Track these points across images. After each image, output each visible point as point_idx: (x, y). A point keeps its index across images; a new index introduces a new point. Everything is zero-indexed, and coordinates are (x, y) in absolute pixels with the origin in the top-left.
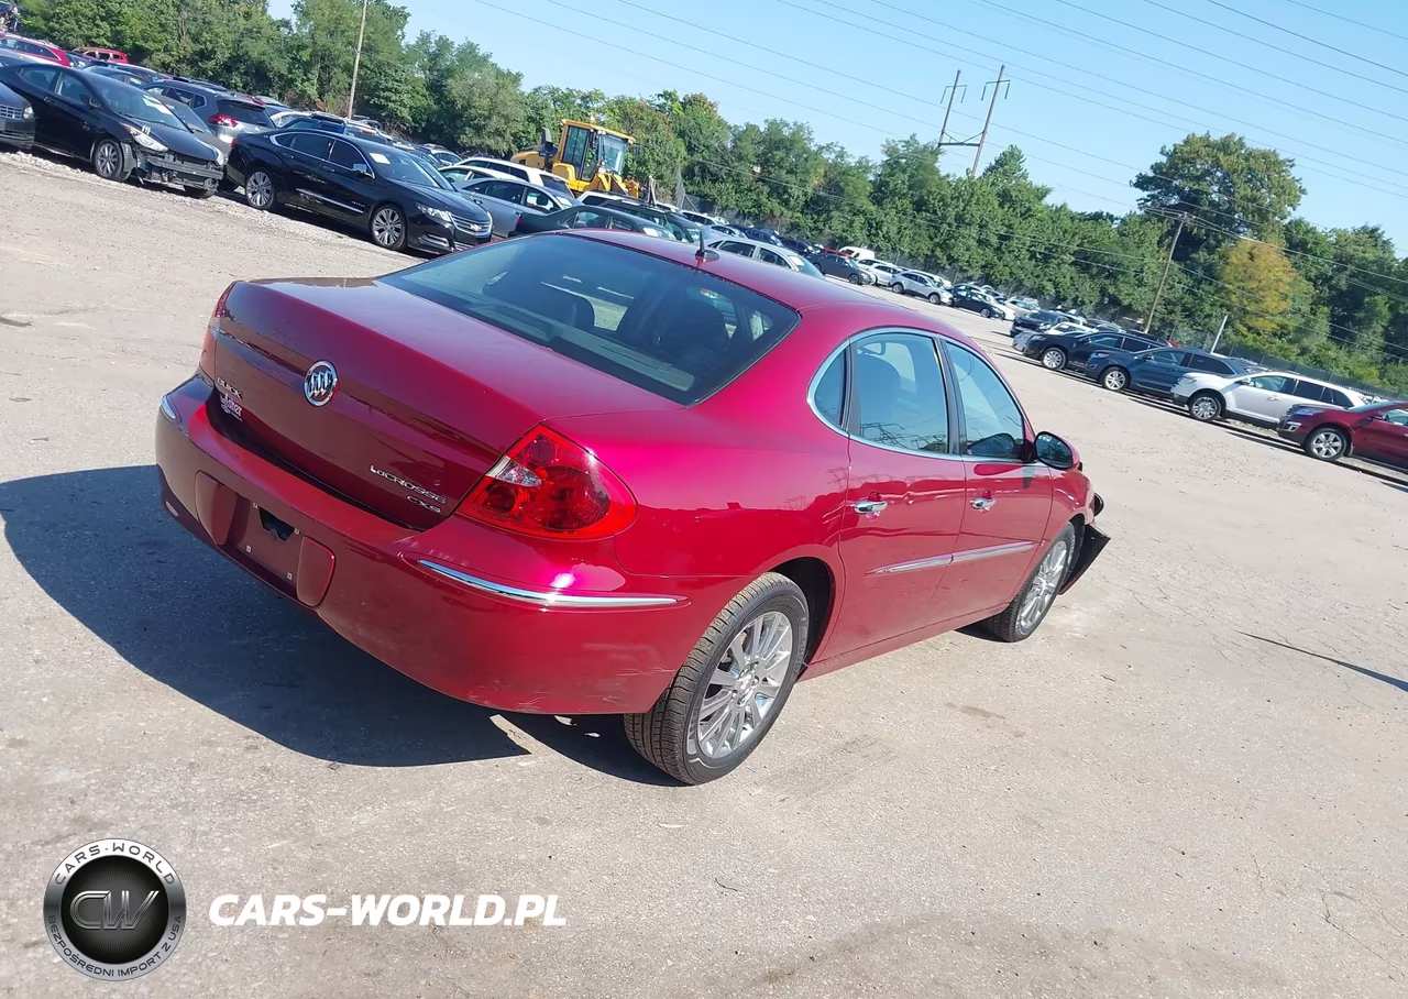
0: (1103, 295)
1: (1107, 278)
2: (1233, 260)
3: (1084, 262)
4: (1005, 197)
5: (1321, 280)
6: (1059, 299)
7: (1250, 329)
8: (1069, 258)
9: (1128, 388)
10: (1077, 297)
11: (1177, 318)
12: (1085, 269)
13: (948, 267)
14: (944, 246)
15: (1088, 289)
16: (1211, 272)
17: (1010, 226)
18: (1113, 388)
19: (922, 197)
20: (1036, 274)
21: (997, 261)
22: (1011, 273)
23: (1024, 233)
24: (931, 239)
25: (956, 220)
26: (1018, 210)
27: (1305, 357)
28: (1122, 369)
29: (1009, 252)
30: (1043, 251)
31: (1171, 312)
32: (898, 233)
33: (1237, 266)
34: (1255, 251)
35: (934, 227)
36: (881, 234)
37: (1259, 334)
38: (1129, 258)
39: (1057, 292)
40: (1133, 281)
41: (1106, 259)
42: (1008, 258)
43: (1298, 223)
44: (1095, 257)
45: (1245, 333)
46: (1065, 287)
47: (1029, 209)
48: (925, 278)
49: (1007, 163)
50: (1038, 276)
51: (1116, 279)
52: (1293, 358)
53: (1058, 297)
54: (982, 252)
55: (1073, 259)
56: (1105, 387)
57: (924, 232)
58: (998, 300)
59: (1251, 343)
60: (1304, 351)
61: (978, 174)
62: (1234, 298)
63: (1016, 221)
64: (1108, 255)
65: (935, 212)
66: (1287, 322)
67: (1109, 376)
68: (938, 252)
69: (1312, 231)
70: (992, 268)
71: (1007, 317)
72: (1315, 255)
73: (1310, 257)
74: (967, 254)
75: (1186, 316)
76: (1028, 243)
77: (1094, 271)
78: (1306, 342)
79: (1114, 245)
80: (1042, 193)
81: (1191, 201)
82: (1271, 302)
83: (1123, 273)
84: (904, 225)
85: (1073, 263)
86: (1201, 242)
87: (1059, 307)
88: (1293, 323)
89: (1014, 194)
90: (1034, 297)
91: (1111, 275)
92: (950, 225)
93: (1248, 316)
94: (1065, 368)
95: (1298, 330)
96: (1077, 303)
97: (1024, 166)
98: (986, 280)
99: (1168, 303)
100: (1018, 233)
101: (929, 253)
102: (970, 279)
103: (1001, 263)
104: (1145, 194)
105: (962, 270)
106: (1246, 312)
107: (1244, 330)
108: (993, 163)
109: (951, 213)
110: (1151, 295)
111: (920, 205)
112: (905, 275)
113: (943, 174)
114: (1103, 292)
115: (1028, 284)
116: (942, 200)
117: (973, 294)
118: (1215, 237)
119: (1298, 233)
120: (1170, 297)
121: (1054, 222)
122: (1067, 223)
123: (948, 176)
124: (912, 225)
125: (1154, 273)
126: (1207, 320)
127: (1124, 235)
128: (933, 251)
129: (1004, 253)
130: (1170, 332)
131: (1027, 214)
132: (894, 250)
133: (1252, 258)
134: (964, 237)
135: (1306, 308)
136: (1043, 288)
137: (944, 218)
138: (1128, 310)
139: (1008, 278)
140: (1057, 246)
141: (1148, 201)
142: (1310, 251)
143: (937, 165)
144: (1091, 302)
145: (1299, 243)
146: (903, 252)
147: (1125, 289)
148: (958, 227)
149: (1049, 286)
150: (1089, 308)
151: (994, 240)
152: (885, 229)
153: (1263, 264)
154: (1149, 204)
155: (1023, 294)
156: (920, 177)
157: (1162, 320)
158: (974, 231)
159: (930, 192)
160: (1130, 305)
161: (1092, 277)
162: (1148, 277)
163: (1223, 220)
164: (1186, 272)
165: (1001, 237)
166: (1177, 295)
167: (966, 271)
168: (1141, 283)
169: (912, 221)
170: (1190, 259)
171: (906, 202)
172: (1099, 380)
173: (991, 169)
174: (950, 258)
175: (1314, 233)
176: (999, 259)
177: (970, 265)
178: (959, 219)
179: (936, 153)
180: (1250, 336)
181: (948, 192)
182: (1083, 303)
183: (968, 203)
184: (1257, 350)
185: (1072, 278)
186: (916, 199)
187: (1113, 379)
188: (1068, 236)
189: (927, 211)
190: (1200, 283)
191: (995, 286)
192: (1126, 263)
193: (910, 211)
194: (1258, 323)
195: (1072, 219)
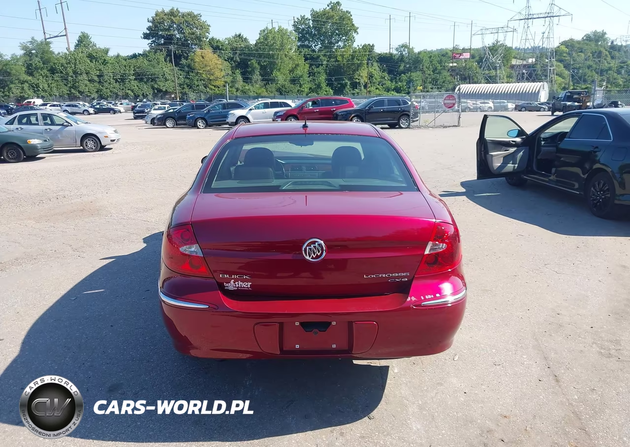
0: (154, 89)
1: (152, 81)
2: (197, 60)
3: (140, 77)
4: (91, 57)
5: (230, 59)
6: (136, 97)
7: (215, 86)
8: (133, 77)
9: (208, 125)
10: (143, 93)
11: (187, 90)
12: (141, 80)
13: (81, 96)
14: (74, 87)
15: (146, 89)
16: (191, 69)
17: (100, 70)
18: (202, 127)
19: (52, 67)
20: (121, 88)
21: (102, 88)
22: (111, 91)
23: (108, 71)
24: (66, 85)
25: (74, 73)
26: (100, 62)
27: (239, 91)
28: (203, 118)
29: (105, 82)
30: (120, 77)
31: (183, 88)
32: (49, 87)
33: (199, 63)
34: (203, 54)
35: (65, 79)
36: (41, 90)
37: (219, 88)
38: (156, 70)
39: (134, 94)
40: (163, 79)
41: (148, 73)
42: (106, 85)
43: (213, 39)
44: (143, 74)
45: (214, 89)
46: (136, 91)
47: (105, 60)
48: (77, 104)
49: (83, 40)
50: (123, 89)
51: (156, 81)
52: (235, 93)
53: (135, 96)
54: (93, 85)
55: (134, 77)
56: (198, 128)
57: (61, 83)
58: (113, 105)
59: (218, 92)
60: (237, 90)
61: (72, 49)
62: (204, 76)
63: (101, 67)
64: (148, 72)
65: (61, 72)
66: (226, 80)
67: (198, 123)
68: (73, 91)
69: (218, 41)
70: (101, 91)
71: (122, 111)
72: (224, 50)
73: (223, 52)
74: (87, 88)
75: (190, 88)
76: (112, 76)
77: (145, 80)
78: (237, 86)
79: (148, 67)
80: (106, 51)
81: (169, 39)
82: (218, 74)
83: (158, 78)
84: (50, 82)
85: (135, 79)
86: (180, 56)
87: (138, 100)
88: (229, 79)
89: (94, 54)
90: (125, 99)
91: (153, 80)
92: (72, 77)
93: (212, 81)
94: (177, 125)
95: (232, 82)
96: (145, 96)
97: (92, 40)
98: (101, 97)
99: (180, 85)
100: (105, 72)
101: (69, 92)
102: (94, 99)
103: (104, 88)
104: (150, 41)
105: (88, 96)
106: (211, 80)
107: (213, 87)
108: (77, 42)
109: (70, 71)
110: (173, 84)
111: (53, 71)
112: (66, 106)
113: (56, 53)
114: (153, 88)
115: (120, 94)
116: (62, 65)
117: (102, 106)
118: (186, 53)
119: (214, 43)
120: (180, 82)
121: (118, 63)
122: (124, 63)
123: (59, 53)
124: (54, 81)
125: (169, 74)
126: (198, 87)
127: (150, 61)
128: (70, 91)
129: (103, 83)
130: (186, 97)
131: (105, 62)
132: (51, 95)
133: (203, 58)
134: (81, 81)
135: (230, 72)
136: (127, 93)
137: (67, 74)
138: (166, 92)
139: (110, 94)
140: (125, 74)
141: (152, 44)
142: (221, 49)
143: (51, 49)
144: (150, 94)
145: (216, 47)
146: (56, 95)
147: (162, 84)
148: (76, 77)
149: (130, 92)
150: (150, 97)
151: (96, 78)
152: (41, 87)
153: (208, 59)
154: (153, 45)
155: (120, 99)
156: (46, 57)
157: (181, 93)
158: (85, 76)
159: (54, 63)
160: (166, 90)
161: (146, 83)
162: (168, 77)
163: (184, 44)
164: (181, 70)
165: (98, 76)
166: (182, 81)
167: (90, 96)
168: (166, 80)
169: (53, 80)
170: (180, 64)
171: (45, 71)
172: (195, 126)
173: (77, 46)
174: (79, 92)
175: (220, 42)
176: (103, 86)
177: (90, 93)
178: (75, 72)
179: (48, 44)
180: (216, 89)
181: (64, 61)
182: (147, 95)
183: (75, 64)
184: (221, 94)
185: (137, 86)
186: (49, 68)
187: (200, 123)
188: (127, 68)
189: (57, 73)
190: (188, 73)
191: (106, 99)
192: (157, 73)
193: (49, 75)
194: (217, 83)
195: (126, 60)
